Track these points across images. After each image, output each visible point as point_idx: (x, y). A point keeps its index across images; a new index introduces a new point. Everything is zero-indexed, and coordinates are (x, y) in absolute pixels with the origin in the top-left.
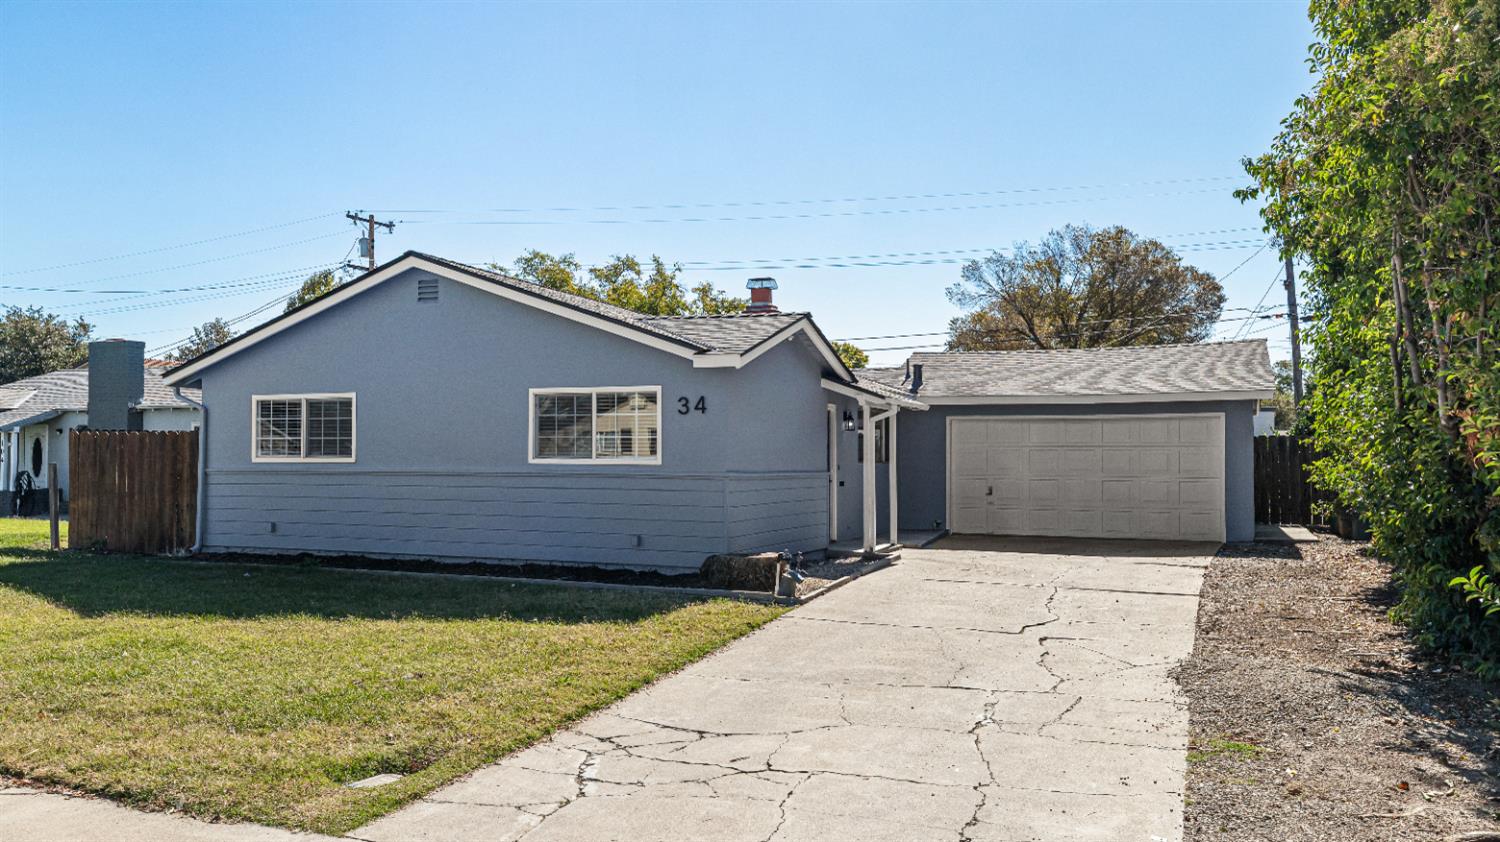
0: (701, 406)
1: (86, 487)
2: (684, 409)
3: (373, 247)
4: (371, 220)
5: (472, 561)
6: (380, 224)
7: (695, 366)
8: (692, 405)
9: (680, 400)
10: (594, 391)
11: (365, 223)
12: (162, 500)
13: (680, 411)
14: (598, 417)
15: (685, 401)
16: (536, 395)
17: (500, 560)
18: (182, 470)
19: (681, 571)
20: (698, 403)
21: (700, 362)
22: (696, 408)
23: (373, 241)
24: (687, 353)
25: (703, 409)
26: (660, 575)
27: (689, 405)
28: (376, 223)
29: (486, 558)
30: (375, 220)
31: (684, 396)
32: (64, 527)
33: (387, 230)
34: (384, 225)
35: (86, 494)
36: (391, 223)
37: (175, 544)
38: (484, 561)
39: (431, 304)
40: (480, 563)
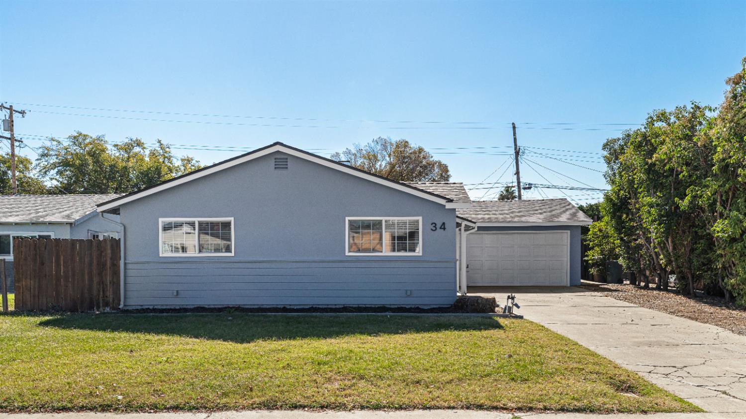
0: (443, 227)
1: (29, 272)
2: (434, 229)
3: (13, 125)
4: (11, 108)
5: (311, 306)
6: (16, 111)
7: (447, 207)
8: (438, 226)
9: (432, 224)
10: (384, 219)
11: (7, 110)
12: (91, 279)
13: (432, 230)
14: (386, 232)
15: (435, 224)
16: (349, 220)
17: (328, 305)
18: (106, 261)
19: (432, 307)
20: (442, 225)
21: (449, 206)
22: (441, 228)
23: (13, 121)
24: (442, 202)
25: (444, 229)
26: (420, 309)
27: (437, 226)
28: (14, 111)
29: (319, 305)
30: (14, 109)
31: (434, 222)
32: (11, 297)
33: (21, 115)
34: (19, 112)
35: (29, 277)
36: (24, 111)
37: (101, 305)
38: (317, 306)
39: (284, 172)
40: (316, 308)
